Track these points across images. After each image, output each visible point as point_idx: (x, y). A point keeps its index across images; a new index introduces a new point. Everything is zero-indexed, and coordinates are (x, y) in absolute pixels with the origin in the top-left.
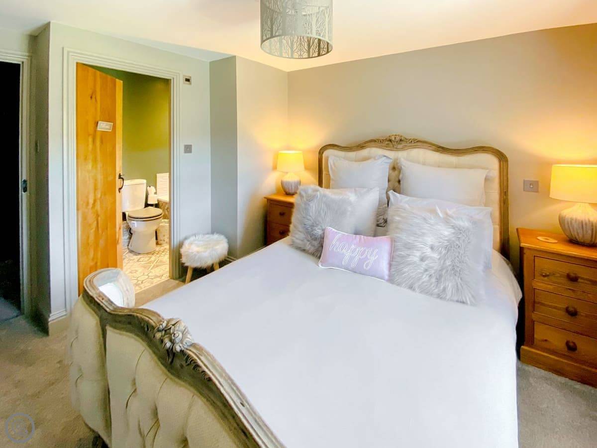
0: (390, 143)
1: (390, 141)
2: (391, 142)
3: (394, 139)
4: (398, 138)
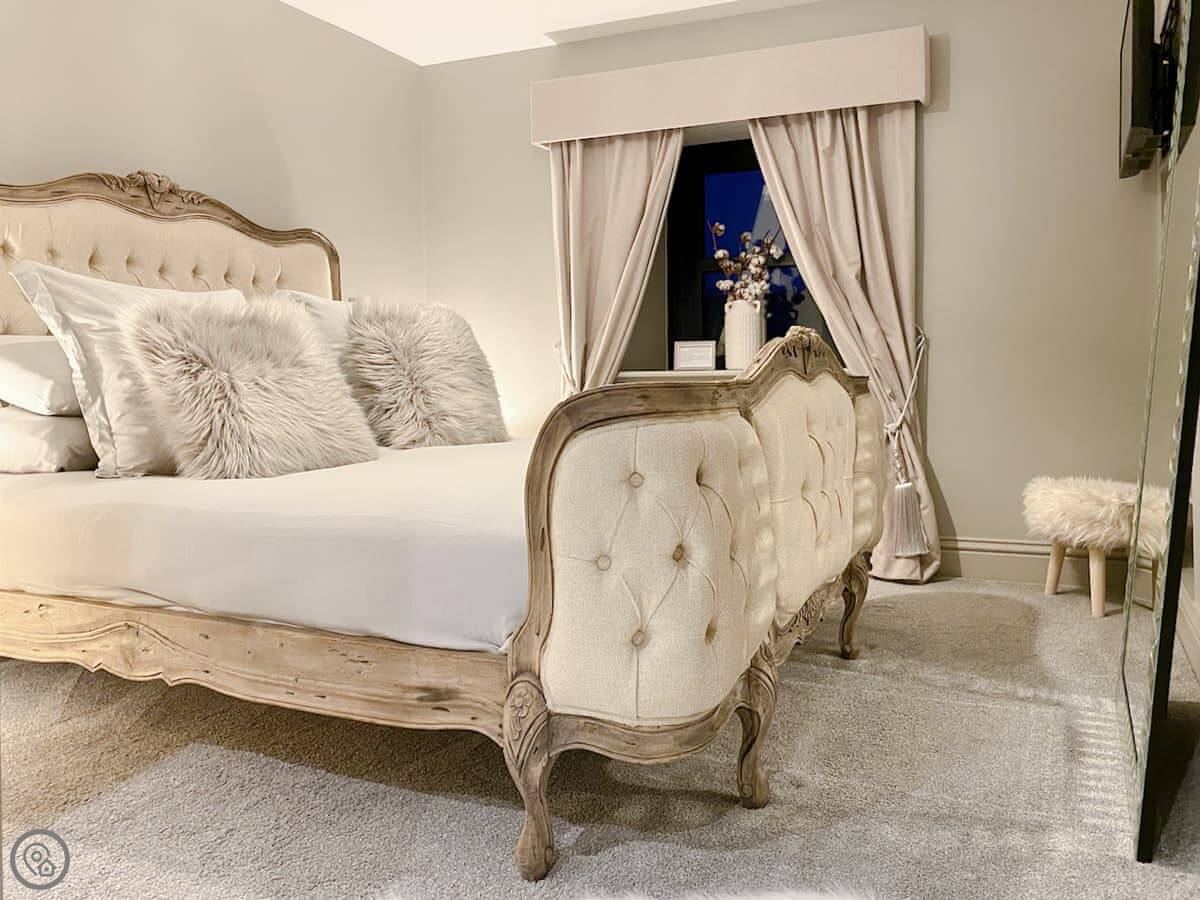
0: (142, 193)
1: (145, 187)
2: (146, 190)
3: (154, 184)
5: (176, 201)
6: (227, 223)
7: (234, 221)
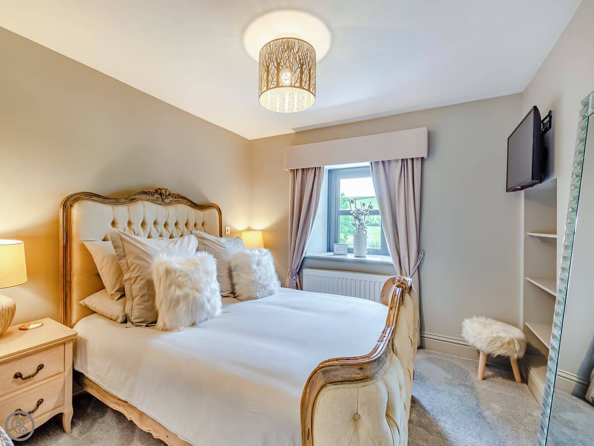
3: (164, 192)
4: (167, 192)
5: (170, 198)
6: (187, 205)
7: (189, 203)
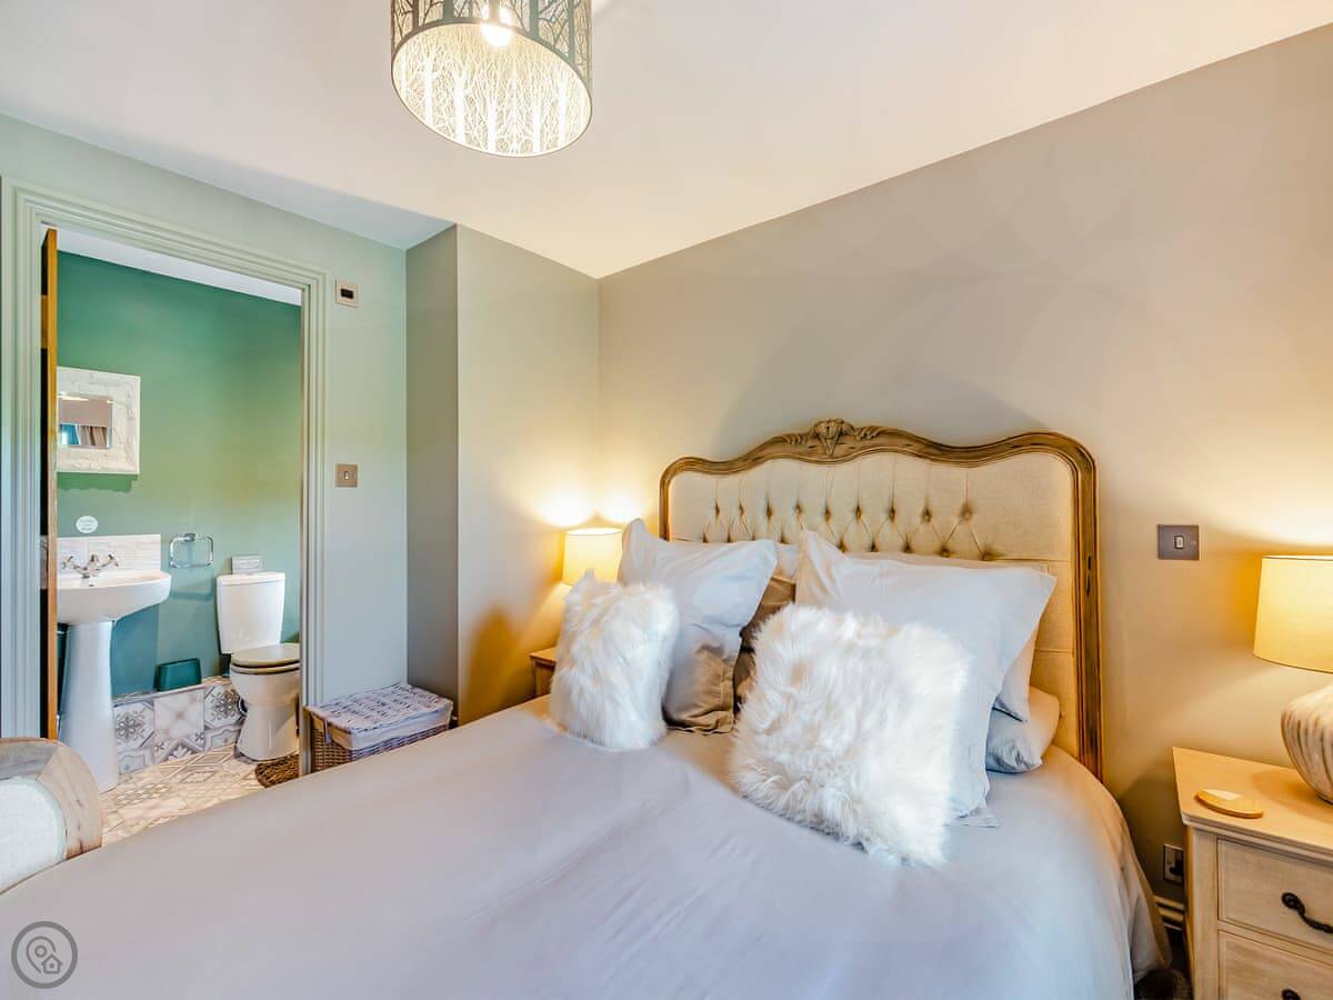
0: (816, 443)
1: (817, 436)
2: (820, 439)
3: (825, 431)
4: (833, 429)
5: (849, 442)
